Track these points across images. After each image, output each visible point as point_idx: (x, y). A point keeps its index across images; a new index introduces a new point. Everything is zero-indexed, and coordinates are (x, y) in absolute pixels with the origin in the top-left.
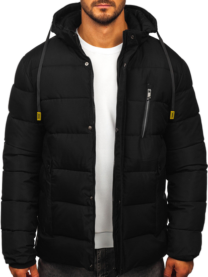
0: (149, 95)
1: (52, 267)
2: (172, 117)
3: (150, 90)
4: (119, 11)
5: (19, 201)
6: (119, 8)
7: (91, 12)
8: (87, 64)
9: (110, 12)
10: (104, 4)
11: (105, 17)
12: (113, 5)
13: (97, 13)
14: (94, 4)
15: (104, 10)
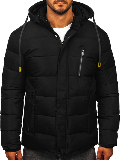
0: (83, 53)
1: (32, 153)
2: (99, 66)
3: (83, 50)
4: (69, 6)
5: (12, 115)
6: (69, 5)
7: (53, 7)
8: (56, 36)
9: (64, 7)
10: (61, 2)
11: (62, 10)
12: (66, 3)
13: (57, 7)
14: (55, 3)
15: (61, 6)
